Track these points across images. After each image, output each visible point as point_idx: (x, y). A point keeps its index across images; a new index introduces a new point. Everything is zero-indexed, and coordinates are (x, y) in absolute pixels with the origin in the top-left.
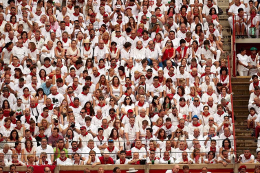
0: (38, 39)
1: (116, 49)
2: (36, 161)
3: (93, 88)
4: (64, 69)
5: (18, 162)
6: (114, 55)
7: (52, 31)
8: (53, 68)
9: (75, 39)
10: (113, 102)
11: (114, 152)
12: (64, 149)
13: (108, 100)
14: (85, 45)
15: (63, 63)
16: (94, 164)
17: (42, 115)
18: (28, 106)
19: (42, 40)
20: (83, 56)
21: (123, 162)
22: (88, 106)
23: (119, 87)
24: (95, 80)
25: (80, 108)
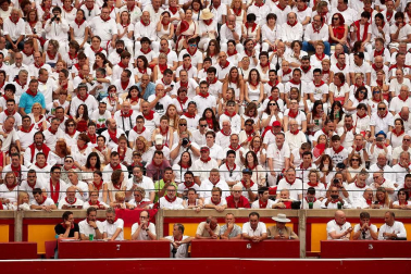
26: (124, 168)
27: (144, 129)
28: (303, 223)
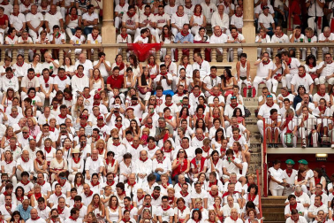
0: (13, 148)
1: (113, 161)
4: (47, 187)
6: (111, 169)
7: (31, 137)
8: (32, 185)
9: (61, 148)
14: (73, 155)
19: (18, 149)
23: (118, 210)
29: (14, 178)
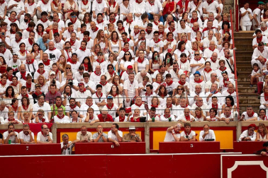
1: (114, 3)
2: (32, 119)
3: (91, 43)
4: (61, 24)
5: (14, 119)
6: (113, 9)
8: (50, 23)
10: (112, 58)
11: (113, 109)
12: (62, 106)
13: (107, 55)
15: (60, 17)
16: (92, 122)
17: (38, 71)
18: (25, 62)
20: (80, 10)
21: (122, 119)
22: (87, 61)
23: (118, 42)
24: (93, 35)
25: (79, 64)
26: (30, 96)
27: (44, 71)
28: (147, 131)
29: (35, 17)
